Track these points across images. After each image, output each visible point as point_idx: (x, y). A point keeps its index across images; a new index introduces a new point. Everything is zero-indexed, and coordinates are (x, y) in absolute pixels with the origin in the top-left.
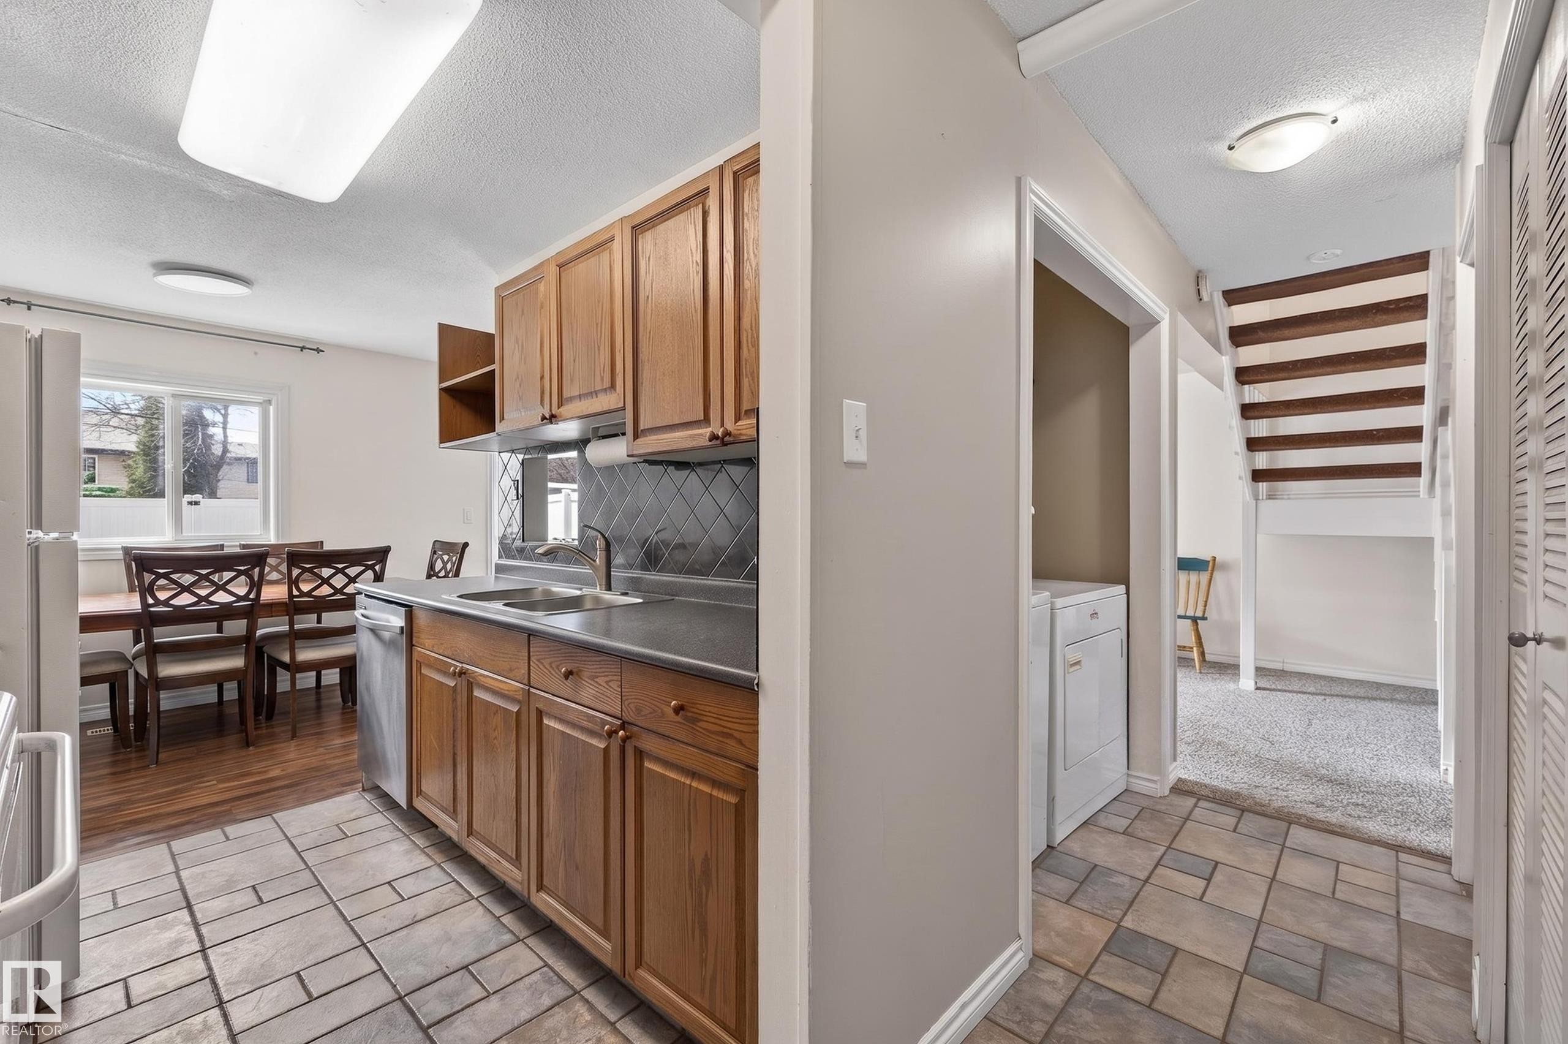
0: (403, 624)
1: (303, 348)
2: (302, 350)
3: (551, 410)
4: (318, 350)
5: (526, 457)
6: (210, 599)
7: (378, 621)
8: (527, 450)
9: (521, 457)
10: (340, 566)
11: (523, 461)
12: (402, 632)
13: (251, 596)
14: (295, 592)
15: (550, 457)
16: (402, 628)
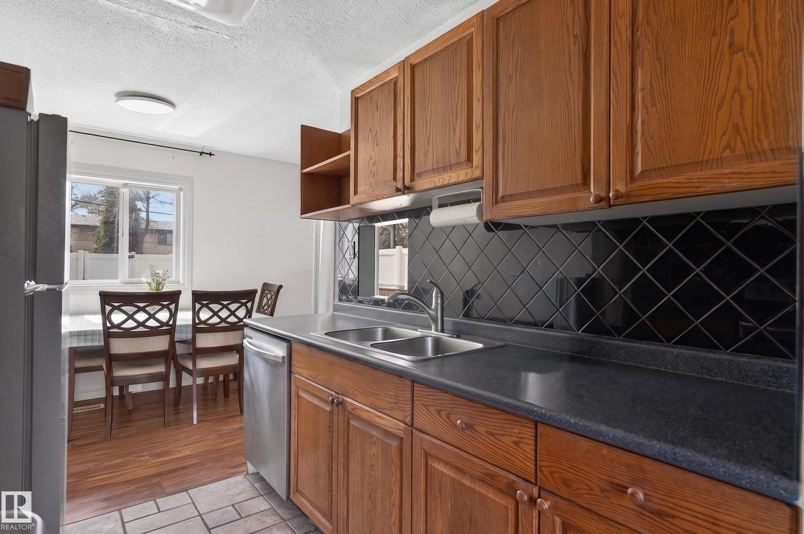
0: (285, 355)
1: (201, 153)
2: (201, 155)
3: (404, 182)
4: (210, 154)
5: (361, 225)
6: (146, 324)
7: (262, 349)
8: (361, 219)
9: (357, 225)
10: (225, 303)
11: (359, 228)
12: (284, 362)
13: (171, 323)
14: (197, 321)
15: (378, 225)
16: (283, 357)
